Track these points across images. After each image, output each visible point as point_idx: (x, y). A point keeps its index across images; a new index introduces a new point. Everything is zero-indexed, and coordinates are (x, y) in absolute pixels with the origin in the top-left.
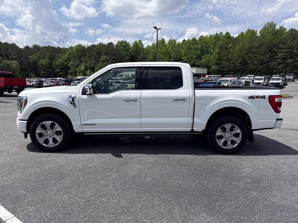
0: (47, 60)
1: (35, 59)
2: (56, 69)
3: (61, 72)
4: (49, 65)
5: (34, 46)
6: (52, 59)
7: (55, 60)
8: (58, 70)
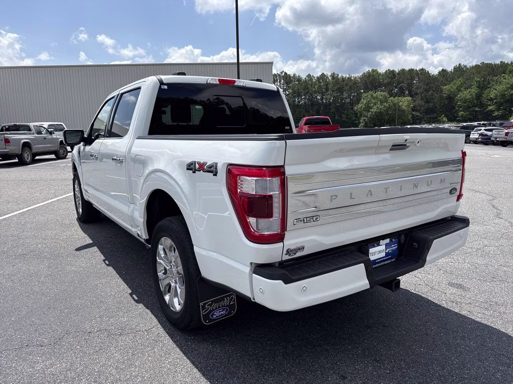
0: (474, 90)
1: (452, 90)
2: (490, 105)
3: (498, 110)
4: (476, 99)
5: (455, 68)
6: (483, 86)
7: (488, 88)
8: (493, 106)
